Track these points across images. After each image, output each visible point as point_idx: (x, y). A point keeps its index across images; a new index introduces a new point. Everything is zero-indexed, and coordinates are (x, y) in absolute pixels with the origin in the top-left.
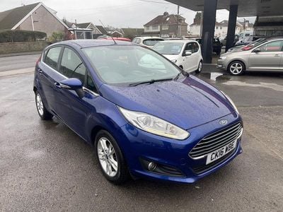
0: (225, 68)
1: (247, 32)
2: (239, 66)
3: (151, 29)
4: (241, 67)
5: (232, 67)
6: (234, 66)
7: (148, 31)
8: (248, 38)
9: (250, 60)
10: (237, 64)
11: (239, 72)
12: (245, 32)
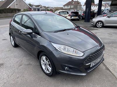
0: (94, 24)
1: (108, 9)
2: (101, 23)
3: (66, 7)
4: (102, 24)
5: (97, 24)
6: (99, 23)
7: (65, 8)
8: (107, 11)
9: (105, 21)
10: (100, 23)
11: (100, 26)
12: (106, 8)
